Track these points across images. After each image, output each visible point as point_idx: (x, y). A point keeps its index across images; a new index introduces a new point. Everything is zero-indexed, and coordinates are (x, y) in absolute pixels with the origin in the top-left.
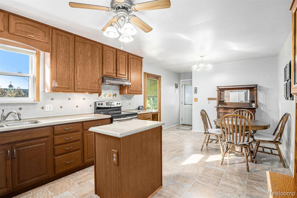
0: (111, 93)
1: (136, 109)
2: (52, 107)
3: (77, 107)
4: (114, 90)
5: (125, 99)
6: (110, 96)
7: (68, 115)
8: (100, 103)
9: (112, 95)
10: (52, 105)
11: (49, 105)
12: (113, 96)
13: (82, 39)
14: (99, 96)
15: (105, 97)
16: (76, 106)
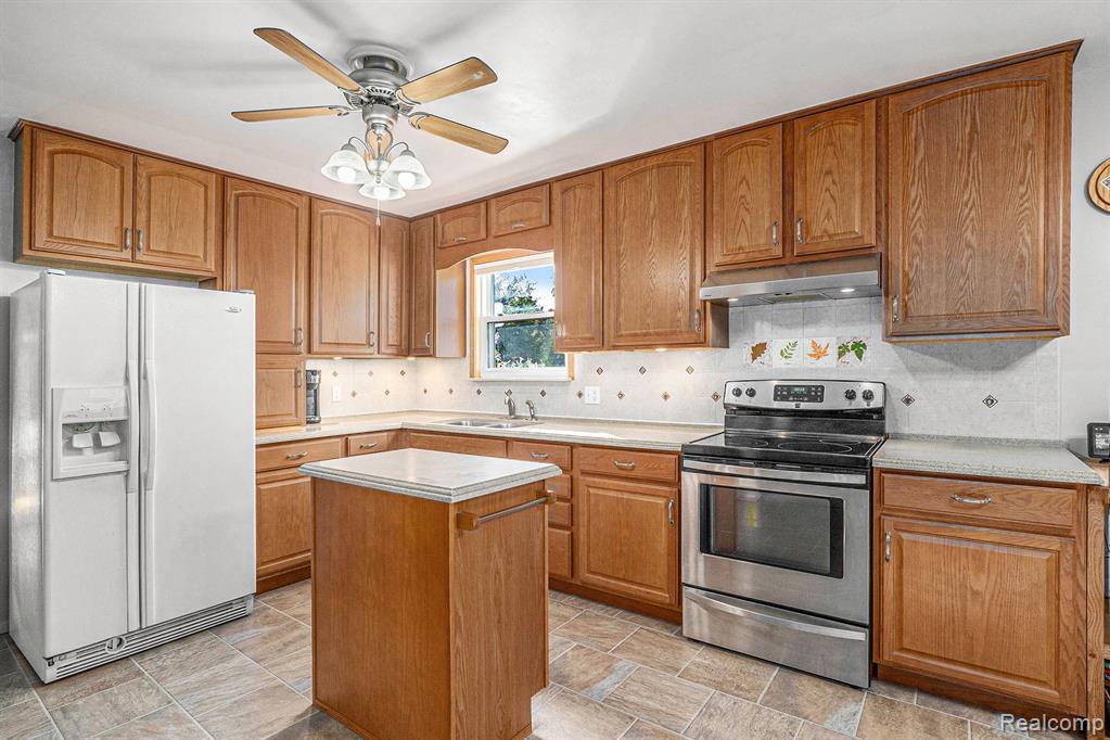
0: (822, 342)
1: (1071, 447)
2: (598, 393)
3: (666, 397)
4: (848, 321)
5: (942, 371)
6: (818, 353)
7: (637, 423)
8: (744, 387)
9: (833, 352)
10: (597, 389)
11: (592, 388)
12: (840, 355)
13: (627, 166)
14: (754, 358)
15: (788, 361)
16: (662, 393)
